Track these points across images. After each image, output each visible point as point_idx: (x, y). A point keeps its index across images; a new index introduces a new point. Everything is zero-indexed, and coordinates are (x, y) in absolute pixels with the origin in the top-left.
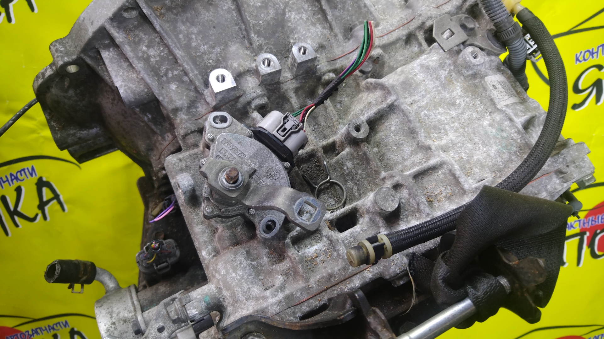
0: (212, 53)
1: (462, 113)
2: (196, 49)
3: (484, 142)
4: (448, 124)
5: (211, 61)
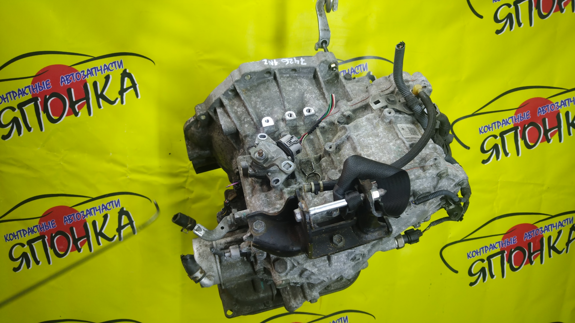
0: (266, 111)
1: (381, 140)
2: (259, 109)
3: (388, 153)
4: (372, 144)
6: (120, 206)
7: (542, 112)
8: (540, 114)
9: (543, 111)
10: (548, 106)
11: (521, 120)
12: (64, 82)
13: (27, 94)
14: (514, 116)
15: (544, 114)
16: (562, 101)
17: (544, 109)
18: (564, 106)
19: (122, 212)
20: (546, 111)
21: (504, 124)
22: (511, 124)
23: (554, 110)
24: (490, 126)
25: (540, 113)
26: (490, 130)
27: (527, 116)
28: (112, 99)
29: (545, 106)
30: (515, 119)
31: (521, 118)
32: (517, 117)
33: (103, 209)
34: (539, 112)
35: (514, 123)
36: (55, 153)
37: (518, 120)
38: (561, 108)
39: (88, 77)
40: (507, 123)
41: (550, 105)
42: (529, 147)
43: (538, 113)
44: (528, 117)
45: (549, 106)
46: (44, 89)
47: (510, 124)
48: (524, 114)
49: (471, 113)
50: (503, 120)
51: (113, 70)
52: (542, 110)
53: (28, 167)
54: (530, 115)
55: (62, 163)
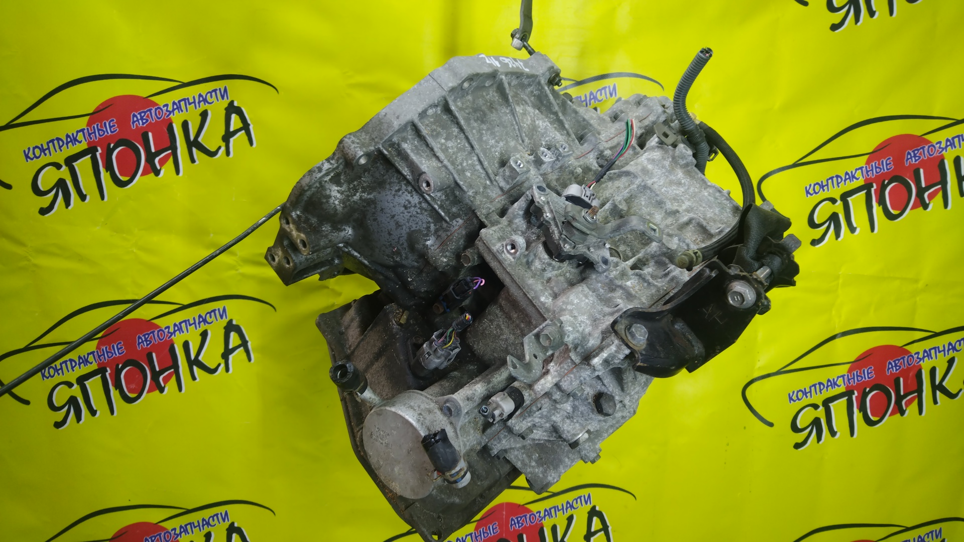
5: (497, 153)
6: (226, 318)
7: (913, 159)
8: (910, 162)
9: (915, 156)
10: (923, 148)
11: (877, 172)
12: (137, 122)
13: (80, 142)
14: (864, 166)
15: (917, 162)
16: (948, 140)
17: (917, 153)
18: (952, 148)
19: (230, 327)
20: (920, 157)
21: (848, 180)
22: (860, 179)
23: (935, 155)
24: (825, 183)
25: (910, 160)
26: (824, 190)
27: (886, 165)
28: (213, 149)
29: (919, 148)
30: (867, 172)
31: (877, 169)
32: (869, 168)
33: (199, 323)
34: (908, 159)
35: (865, 178)
36: (124, 235)
37: (871, 172)
38: (946, 151)
39: (174, 115)
40: (852, 177)
41: (927, 147)
42: (891, 217)
43: (907, 161)
44: (888, 168)
45: (925, 149)
46: (106, 133)
47: (857, 179)
48: (883, 162)
49: (791, 163)
50: (847, 173)
51: (213, 102)
52: (913, 155)
53: (80, 258)
54: (892, 164)
55: (135, 251)
